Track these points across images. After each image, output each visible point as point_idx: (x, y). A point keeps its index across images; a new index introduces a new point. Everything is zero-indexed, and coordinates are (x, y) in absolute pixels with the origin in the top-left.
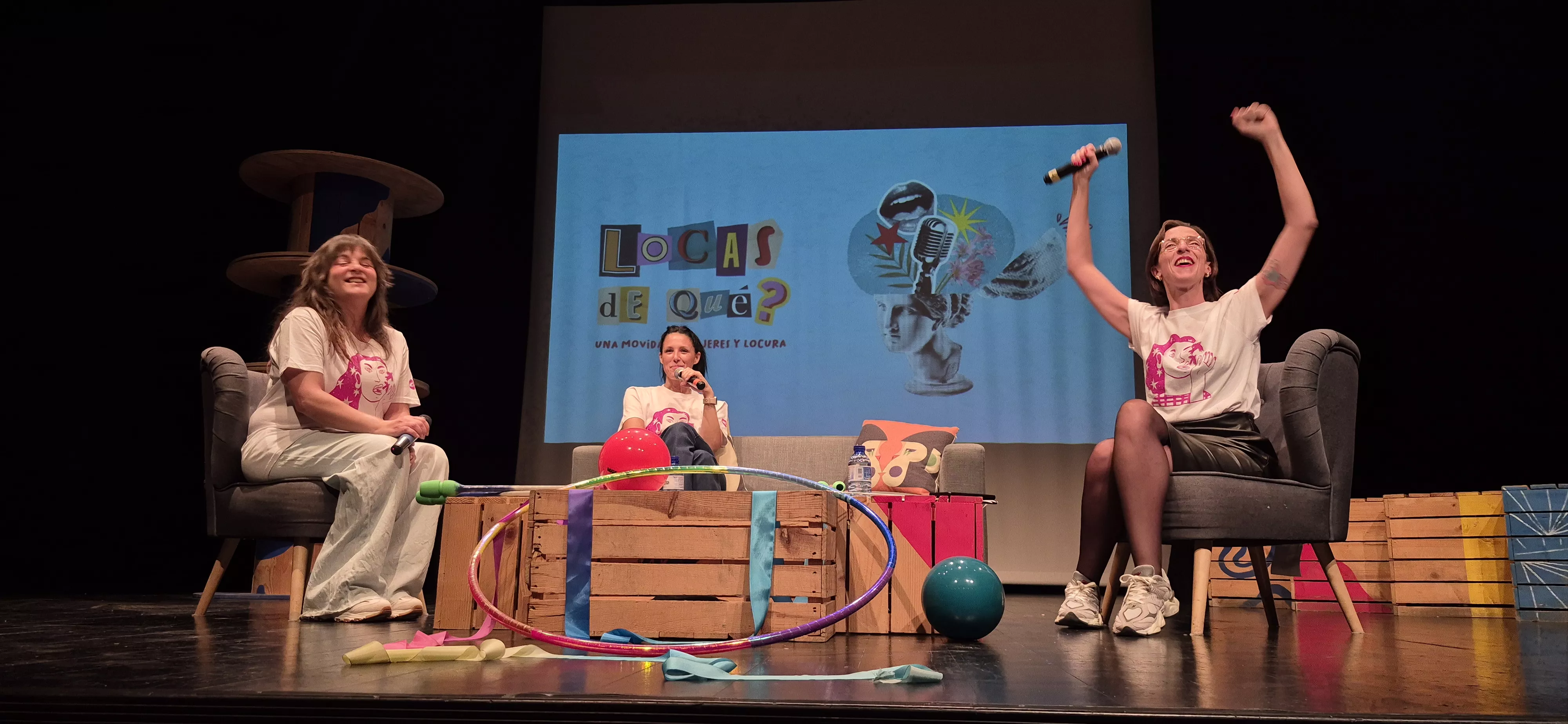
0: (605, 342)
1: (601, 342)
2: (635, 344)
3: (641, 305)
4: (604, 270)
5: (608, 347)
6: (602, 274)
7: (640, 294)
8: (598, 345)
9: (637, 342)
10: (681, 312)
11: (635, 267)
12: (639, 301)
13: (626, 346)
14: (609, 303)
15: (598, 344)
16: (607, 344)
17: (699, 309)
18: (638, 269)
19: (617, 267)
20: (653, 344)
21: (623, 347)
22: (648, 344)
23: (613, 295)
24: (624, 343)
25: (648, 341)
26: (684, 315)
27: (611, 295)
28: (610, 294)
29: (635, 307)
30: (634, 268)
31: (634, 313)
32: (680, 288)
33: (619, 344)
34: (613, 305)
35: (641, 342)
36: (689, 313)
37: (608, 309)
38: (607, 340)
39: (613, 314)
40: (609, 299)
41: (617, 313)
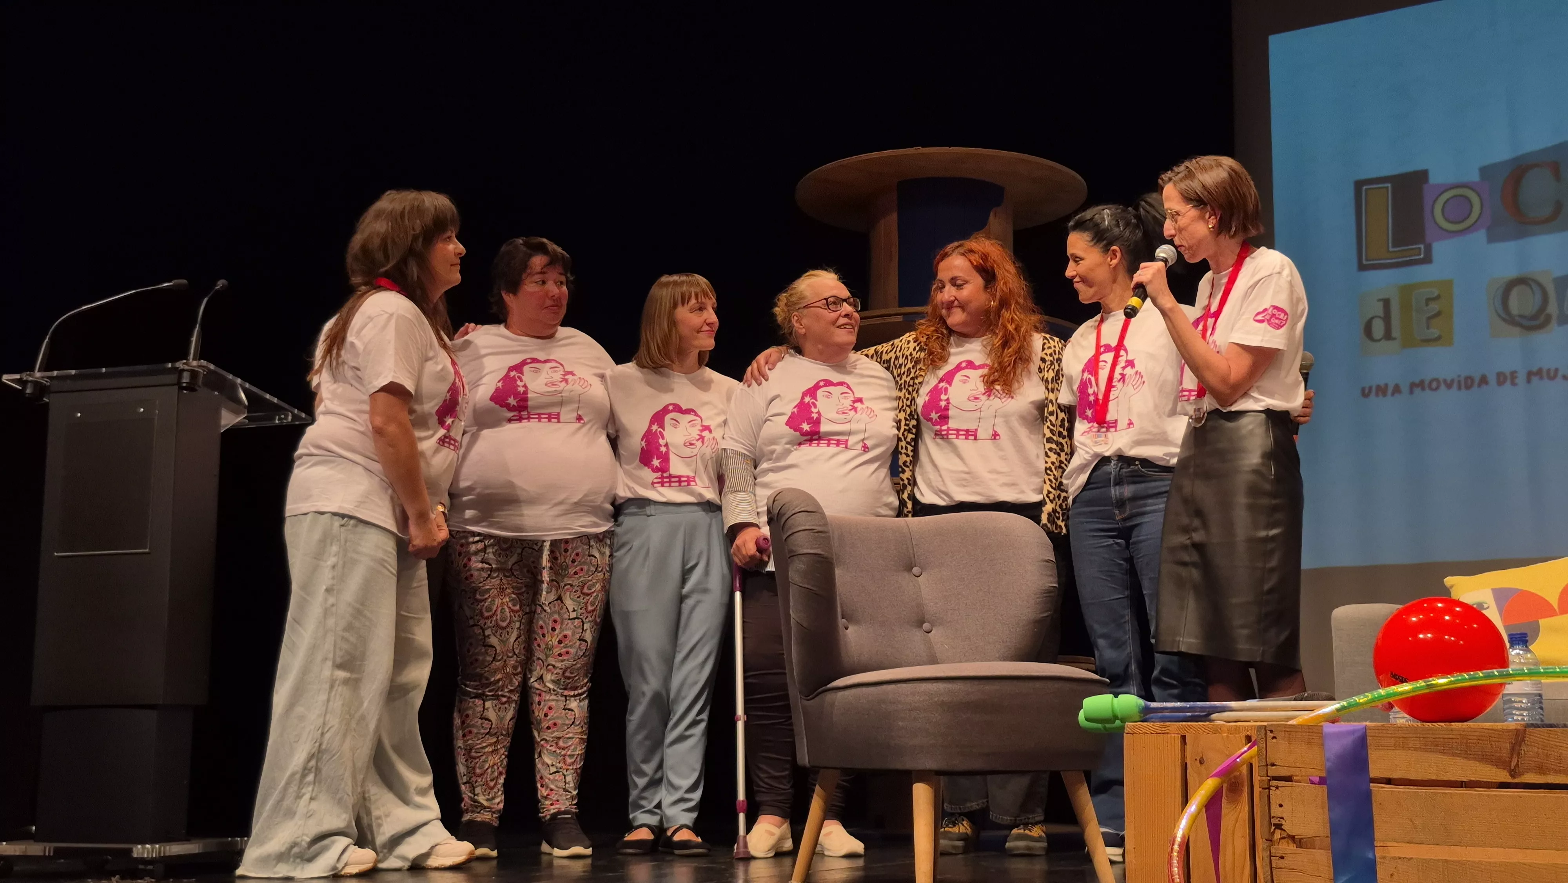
0: (1378, 387)
1: (1370, 388)
2: (1434, 385)
3: (1439, 314)
4: (1367, 260)
5: (1385, 395)
6: (1362, 267)
7: (1436, 295)
8: (1365, 394)
9: (1437, 380)
10: (1517, 318)
11: (1422, 246)
12: (1435, 307)
13: (1417, 391)
14: (1380, 317)
15: (1367, 391)
16: (1382, 390)
17: (1553, 308)
18: (1429, 249)
19: (1388, 251)
20: (1469, 382)
21: (1411, 392)
22: (1459, 382)
23: (1387, 303)
25: (1459, 376)
26: (1525, 323)
27: (1381, 304)
28: (1379, 300)
29: (1429, 318)
30: (1420, 249)
31: (1428, 328)
32: (1512, 273)
33: (1405, 388)
34: (1387, 318)
35: (1445, 381)
36: (1534, 317)
37: (1378, 328)
38: (1382, 383)
39: (1388, 336)
40: (1379, 309)
41: (1396, 332)
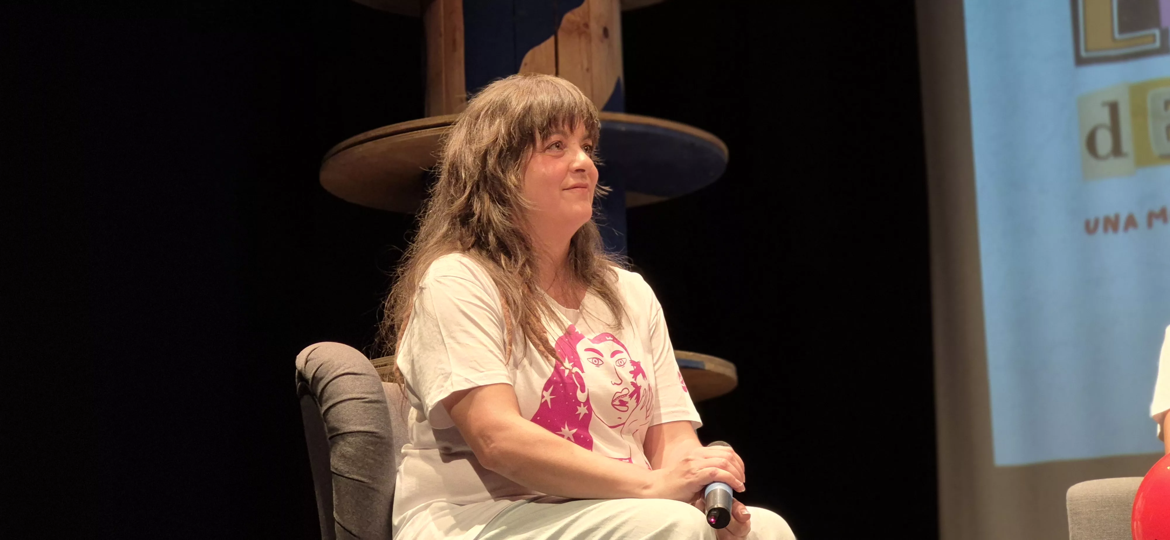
0: (1107, 219)
1: (1097, 222)
5: (1115, 229)
6: (1080, 61)
8: (1090, 228)
11: (1157, 32)
13: (1158, 223)
15: (1092, 225)
16: (1111, 223)
19: (1114, 40)
21: (1150, 224)
23: (1114, 108)
24: (1151, 217)
30: (1154, 36)
33: (1141, 219)
38: (1112, 215)
39: (1117, 150)
40: (1104, 116)
41: (1127, 145)
